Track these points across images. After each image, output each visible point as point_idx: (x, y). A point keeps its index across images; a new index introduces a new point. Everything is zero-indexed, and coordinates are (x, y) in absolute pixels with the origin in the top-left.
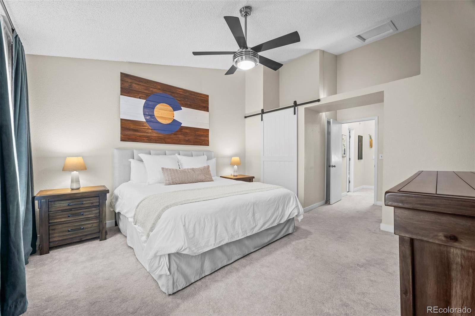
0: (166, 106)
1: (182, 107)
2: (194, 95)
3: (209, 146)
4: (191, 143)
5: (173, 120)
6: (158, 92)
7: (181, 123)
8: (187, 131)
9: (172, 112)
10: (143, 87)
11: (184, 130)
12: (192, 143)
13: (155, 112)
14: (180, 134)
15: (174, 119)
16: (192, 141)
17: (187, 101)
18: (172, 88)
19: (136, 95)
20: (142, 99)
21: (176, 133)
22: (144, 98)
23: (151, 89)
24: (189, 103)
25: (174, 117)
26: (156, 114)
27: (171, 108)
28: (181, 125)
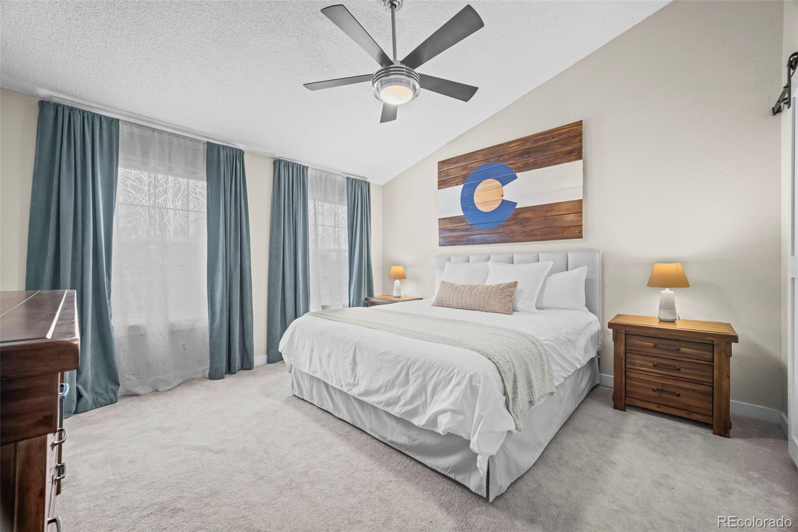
0: (490, 182)
1: (517, 174)
2: (544, 139)
3: (582, 238)
4: (535, 238)
5: (501, 201)
6: (478, 165)
7: (516, 204)
8: (528, 215)
9: (500, 189)
10: (460, 169)
11: (521, 216)
12: (539, 238)
13: (475, 198)
14: (514, 224)
15: (503, 200)
16: (538, 233)
17: (526, 158)
18: (500, 147)
19: (453, 183)
20: (459, 184)
21: (506, 223)
22: (461, 183)
23: (470, 166)
24: (531, 160)
25: (503, 196)
26: (476, 200)
27: (498, 183)
28: (516, 207)
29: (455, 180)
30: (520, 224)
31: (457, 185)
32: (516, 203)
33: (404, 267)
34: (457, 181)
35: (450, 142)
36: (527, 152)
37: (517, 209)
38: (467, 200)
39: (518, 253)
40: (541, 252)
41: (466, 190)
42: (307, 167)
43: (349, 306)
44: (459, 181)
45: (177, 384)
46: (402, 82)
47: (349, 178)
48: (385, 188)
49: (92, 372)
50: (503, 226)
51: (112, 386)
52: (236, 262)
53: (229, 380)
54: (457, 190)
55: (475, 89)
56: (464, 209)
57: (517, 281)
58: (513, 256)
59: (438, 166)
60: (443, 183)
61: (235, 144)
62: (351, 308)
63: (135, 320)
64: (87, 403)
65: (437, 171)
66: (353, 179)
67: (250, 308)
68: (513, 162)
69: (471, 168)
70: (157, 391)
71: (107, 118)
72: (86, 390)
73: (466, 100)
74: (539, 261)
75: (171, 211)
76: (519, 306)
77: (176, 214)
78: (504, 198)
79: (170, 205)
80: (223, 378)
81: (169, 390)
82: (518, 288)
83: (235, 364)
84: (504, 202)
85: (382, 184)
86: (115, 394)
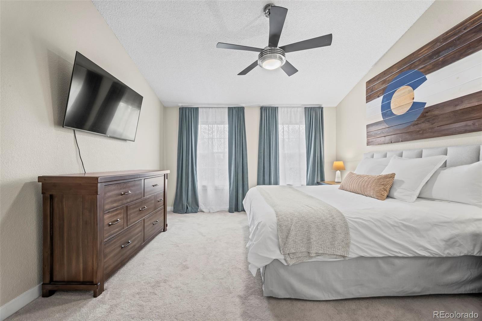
0: (403, 89)
1: (426, 76)
5: (412, 104)
8: (436, 112)
9: (411, 93)
10: (381, 83)
11: (430, 114)
14: (423, 122)
17: (436, 58)
18: (412, 56)
19: (376, 96)
20: (381, 96)
21: (416, 122)
22: (382, 94)
23: (388, 80)
24: (441, 59)
25: (413, 99)
26: (392, 106)
27: (410, 88)
28: (425, 107)
29: (377, 93)
30: (429, 121)
31: (378, 97)
32: (425, 103)
33: (344, 162)
34: (379, 93)
35: (376, 64)
36: (437, 53)
37: (425, 108)
38: (386, 108)
39: (426, 148)
40: (450, 146)
41: (385, 100)
42: (278, 107)
43: (307, 185)
44: (380, 94)
45: (217, 211)
46: (271, 57)
47: (306, 107)
48: (338, 109)
49: (191, 200)
50: (414, 125)
51: (197, 207)
52: (240, 160)
53: (236, 214)
54: (378, 101)
55: (330, 36)
56: (384, 115)
57: (394, 172)
58: (422, 151)
59: (366, 85)
60: (369, 98)
61: (241, 105)
62: (307, 186)
63: (205, 183)
64: (189, 210)
65: (366, 89)
66: (309, 108)
67: (246, 182)
68: (423, 66)
69: (389, 80)
70: (210, 212)
71: (195, 108)
72: (189, 206)
73: (330, 44)
74: (421, 157)
75: (216, 139)
76: (395, 194)
77: (217, 140)
78: (415, 101)
79: (216, 137)
80: (233, 212)
81: (213, 213)
82: (395, 179)
83: (239, 207)
84: (415, 104)
85: (336, 106)
86: (197, 210)
